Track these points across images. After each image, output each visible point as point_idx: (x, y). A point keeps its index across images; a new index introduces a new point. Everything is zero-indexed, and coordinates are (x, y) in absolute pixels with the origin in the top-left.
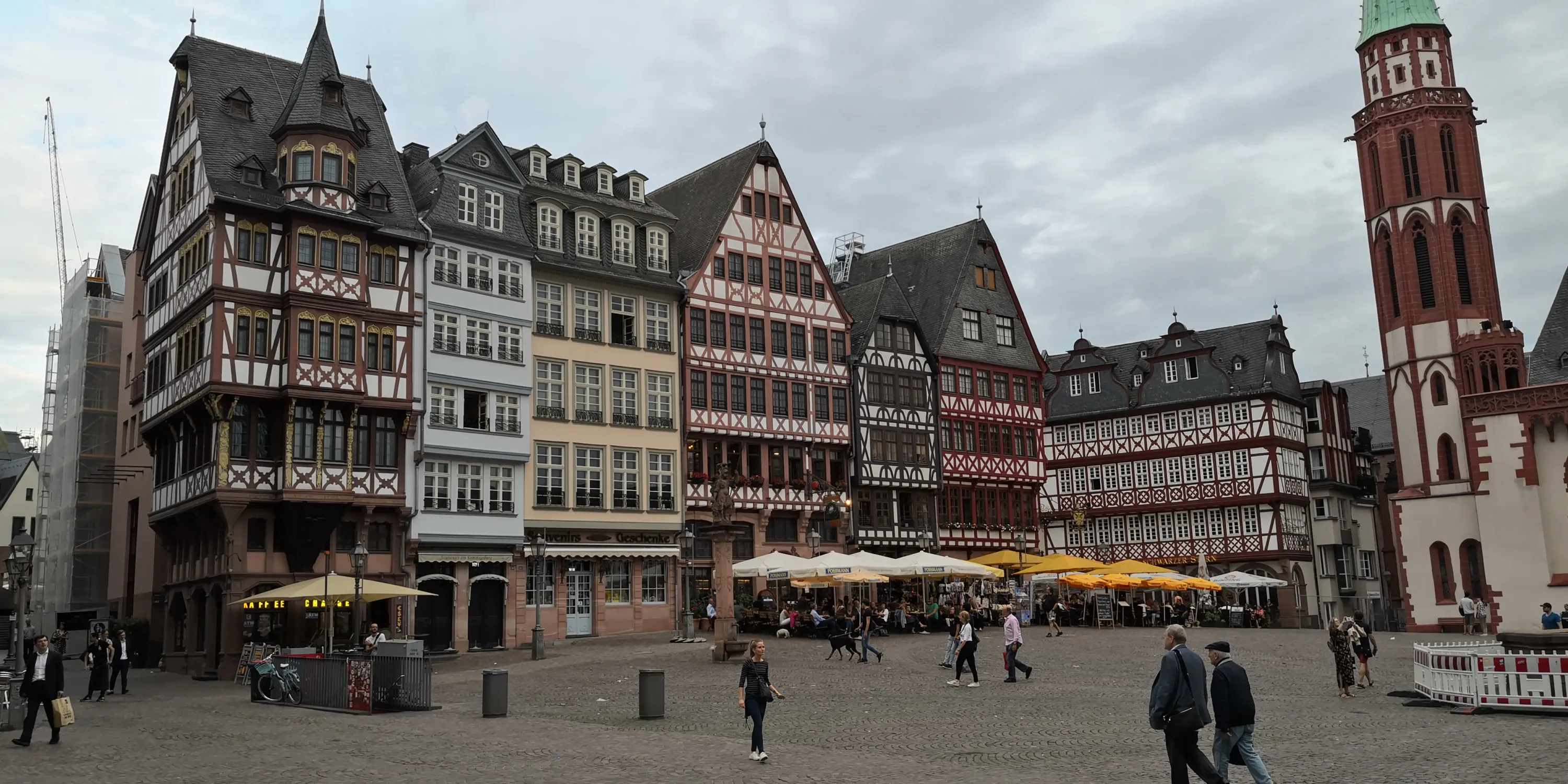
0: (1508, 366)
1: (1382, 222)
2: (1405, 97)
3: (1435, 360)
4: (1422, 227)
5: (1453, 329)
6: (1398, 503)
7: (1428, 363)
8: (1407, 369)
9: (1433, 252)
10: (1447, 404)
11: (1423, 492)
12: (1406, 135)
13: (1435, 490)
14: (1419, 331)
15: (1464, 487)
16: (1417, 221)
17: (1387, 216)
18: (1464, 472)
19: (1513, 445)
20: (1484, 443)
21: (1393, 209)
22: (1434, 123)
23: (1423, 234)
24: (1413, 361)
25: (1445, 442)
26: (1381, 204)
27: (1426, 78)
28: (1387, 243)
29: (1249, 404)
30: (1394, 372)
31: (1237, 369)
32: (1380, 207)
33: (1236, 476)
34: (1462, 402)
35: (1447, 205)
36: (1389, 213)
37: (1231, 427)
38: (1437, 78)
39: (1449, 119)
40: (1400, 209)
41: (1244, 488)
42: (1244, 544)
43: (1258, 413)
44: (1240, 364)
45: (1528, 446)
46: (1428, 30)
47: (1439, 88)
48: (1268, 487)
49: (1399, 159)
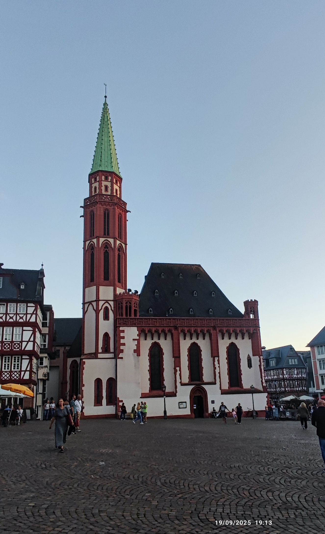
0: (135, 308)
1: (92, 243)
2: (109, 197)
3: (107, 301)
4: (108, 248)
5: (115, 290)
6: (84, 360)
7: (104, 302)
8: (94, 304)
9: (111, 258)
10: (108, 320)
11: (94, 356)
12: (107, 211)
13: (100, 356)
14: (101, 288)
16: (106, 245)
17: (95, 241)
18: (112, 350)
19: (134, 340)
20: (123, 338)
21: (98, 238)
22: (118, 211)
23: (108, 251)
24: (97, 300)
25: (106, 335)
26: (92, 235)
27: (115, 194)
28: (92, 252)
29: (27, 305)
30: (87, 305)
31: (21, 288)
32: (91, 237)
33: (14, 340)
34: (116, 320)
35: (118, 242)
36: (96, 239)
37: (15, 315)
38: (118, 196)
39: (121, 212)
40: (100, 239)
41: (17, 346)
42: (11, 376)
43: (31, 310)
44: (24, 286)
45: (138, 341)
46: (118, 178)
47: (120, 199)
48: (30, 347)
49: (103, 220)
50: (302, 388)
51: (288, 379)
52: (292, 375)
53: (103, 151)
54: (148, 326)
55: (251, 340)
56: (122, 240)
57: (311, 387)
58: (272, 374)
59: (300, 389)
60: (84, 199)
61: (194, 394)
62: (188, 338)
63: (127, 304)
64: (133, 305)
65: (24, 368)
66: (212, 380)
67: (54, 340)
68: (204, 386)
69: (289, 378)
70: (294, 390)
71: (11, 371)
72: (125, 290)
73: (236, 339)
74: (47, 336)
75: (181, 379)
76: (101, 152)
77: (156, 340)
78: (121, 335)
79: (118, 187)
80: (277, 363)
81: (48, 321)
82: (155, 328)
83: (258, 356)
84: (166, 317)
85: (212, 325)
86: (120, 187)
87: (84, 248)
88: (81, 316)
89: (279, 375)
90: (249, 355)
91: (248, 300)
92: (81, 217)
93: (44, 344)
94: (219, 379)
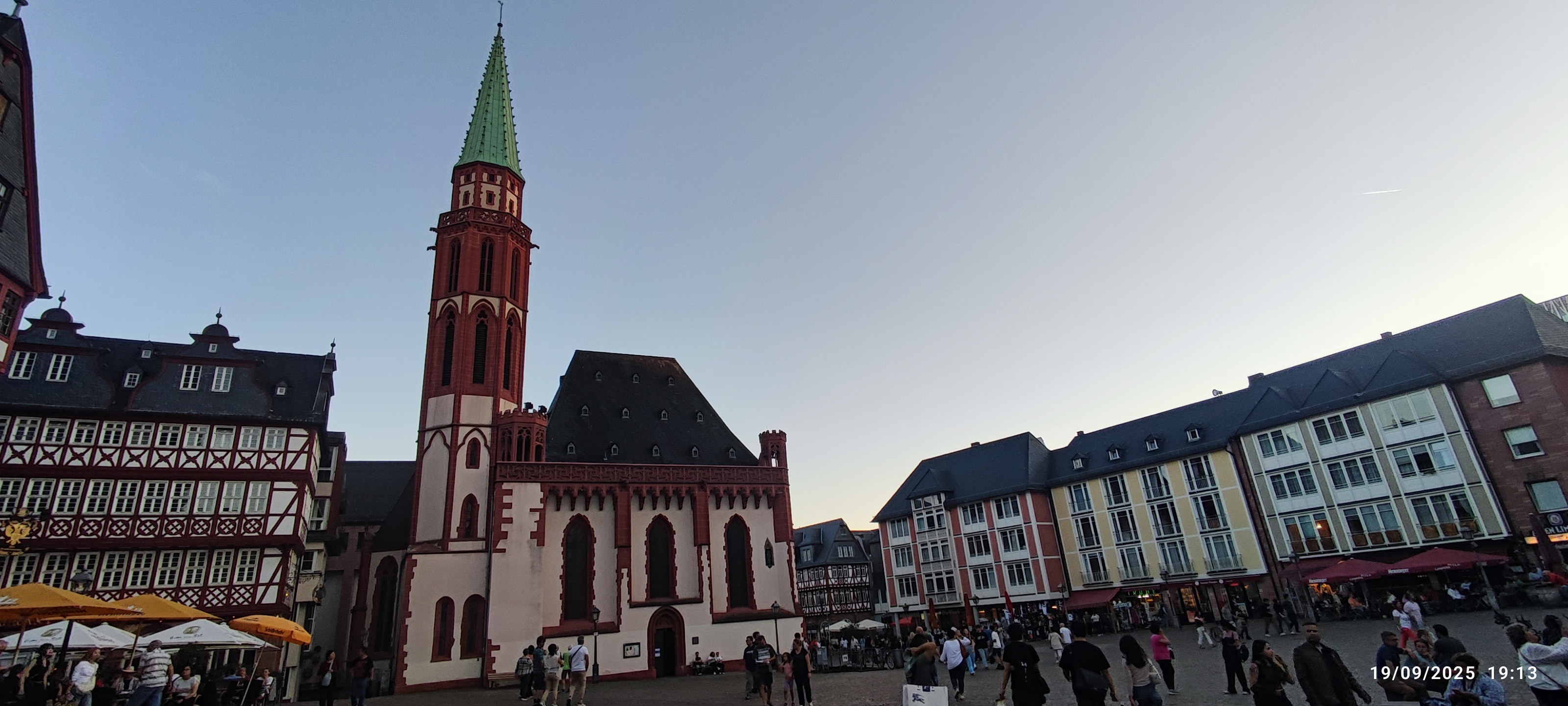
0: (538, 443)
1: (451, 303)
2: (494, 214)
3: (477, 428)
4: (486, 317)
5: (496, 405)
6: (414, 557)
7: (469, 429)
8: (448, 433)
9: (491, 339)
10: (478, 468)
11: (440, 546)
12: (488, 243)
13: (452, 546)
14: (467, 400)
15: (480, 545)
16: (483, 310)
17: (458, 300)
18: (481, 533)
19: (532, 510)
20: (509, 506)
21: (466, 294)
22: (512, 243)
23: (486, 323)
24: (455, 425)
25: (470, 501)
26: (453, 289)
27: (508, 210)
28: (451, 322)
29: (289, 431)
30: (430, 434)
31: (278, 393)
32: (450, 291)
33: (247, 511)
34: (495, 467)
35: (509, 306)
36: (461, 297)
37: (257, 454)
38: (515, 214)
39: (519, 245)
40: (471, 296)
41: (252, 526)
42: (229, 596)
43: (297, 443)
44: (284, 389)
45: (542, 512)
46: (516, 180)
47: (518, 220)
48: (286, 528)
49: (479, 259)
50: (863, 605)
51: (837, 588)
52: (844, 578)
53: (488, 126)
54: (565, 480)
55: (772, 509)
56: (518, 301)
57: (878, 603)
58: (806, 579)
59: (858, 607)
60: (441, 215)
61: (656, 624)
62: (647, 506)
63: (522, 434)
64: (535, 437)
65: (265, 578)
66: (693, 594)
67: (341, 511)
68: (677, 607)
69: (839, 584)
70: (847, 610)
71: (231, 586)
72: (517, 404)
73: (744, 507)
74: (328, 502)
75: (630, 593)
76: (484, 127)
77: (579, 510)
78: (505, 501)
79: (516, 198)
80: (816, 555)
81: (332, 469)
82: (581, 485)
83: (785, 543)
84: (604, 462)
85: (697, 481)
86: (520, 198)
87: (432, 313)
88: (413, 458)
89: (819, 580)
90: (767, 540)
91: (768, 431)
92: (429, 248)
93: (317, 521)
94: (709, 591)
